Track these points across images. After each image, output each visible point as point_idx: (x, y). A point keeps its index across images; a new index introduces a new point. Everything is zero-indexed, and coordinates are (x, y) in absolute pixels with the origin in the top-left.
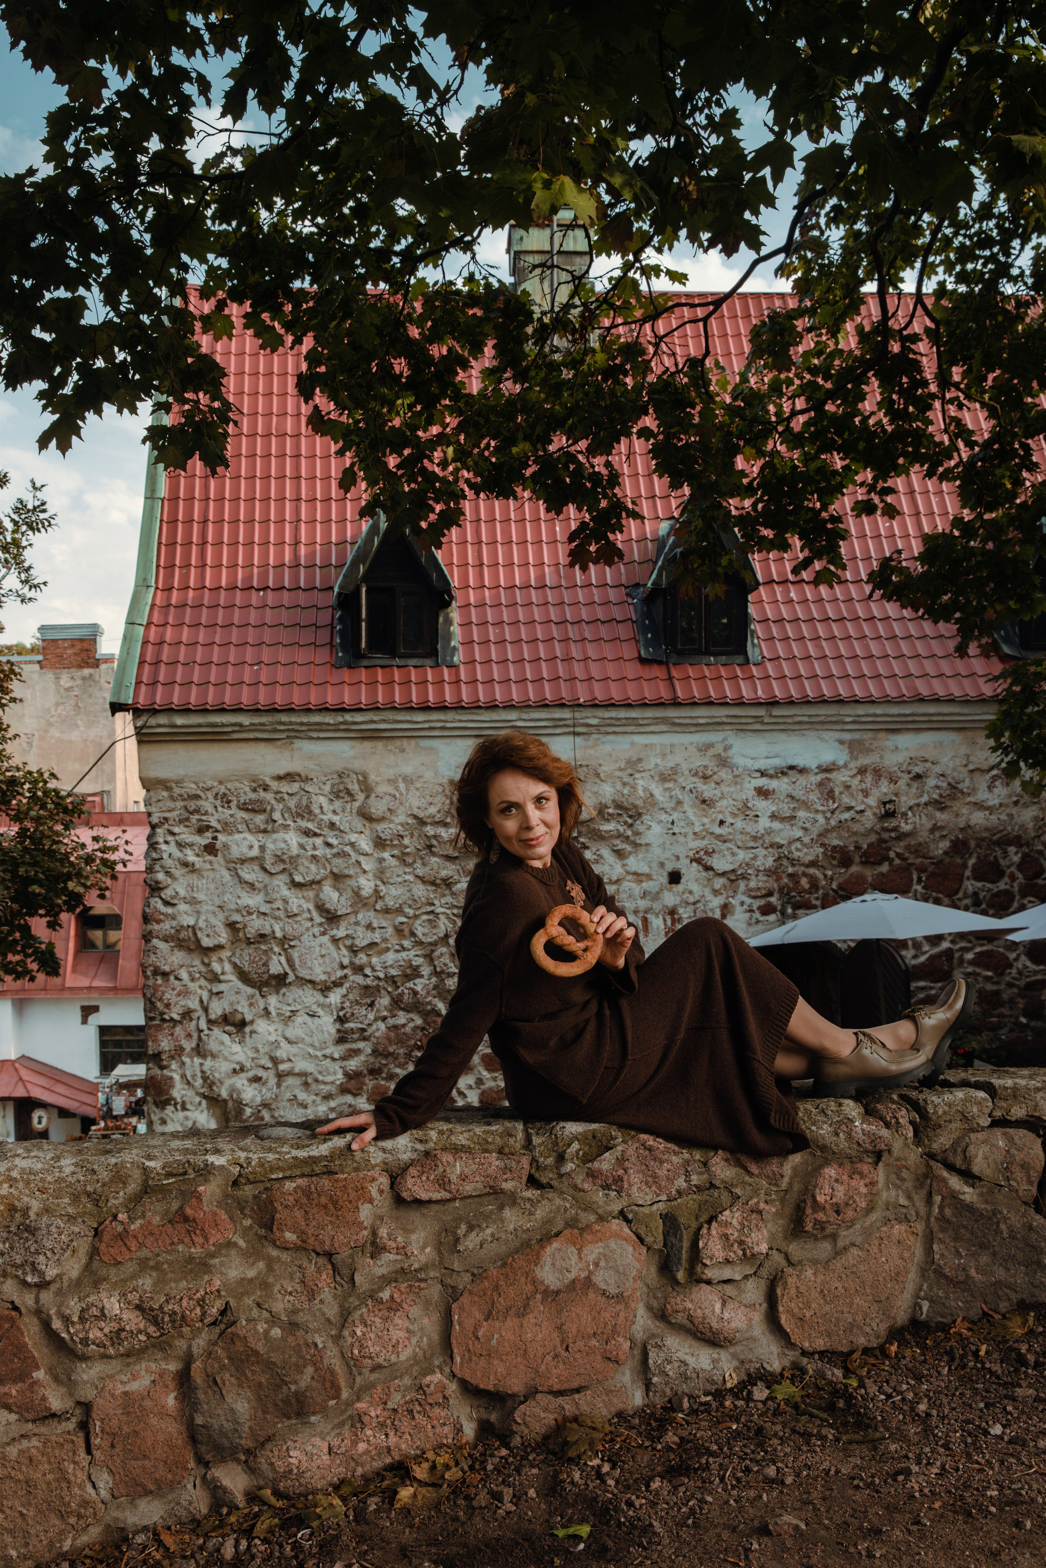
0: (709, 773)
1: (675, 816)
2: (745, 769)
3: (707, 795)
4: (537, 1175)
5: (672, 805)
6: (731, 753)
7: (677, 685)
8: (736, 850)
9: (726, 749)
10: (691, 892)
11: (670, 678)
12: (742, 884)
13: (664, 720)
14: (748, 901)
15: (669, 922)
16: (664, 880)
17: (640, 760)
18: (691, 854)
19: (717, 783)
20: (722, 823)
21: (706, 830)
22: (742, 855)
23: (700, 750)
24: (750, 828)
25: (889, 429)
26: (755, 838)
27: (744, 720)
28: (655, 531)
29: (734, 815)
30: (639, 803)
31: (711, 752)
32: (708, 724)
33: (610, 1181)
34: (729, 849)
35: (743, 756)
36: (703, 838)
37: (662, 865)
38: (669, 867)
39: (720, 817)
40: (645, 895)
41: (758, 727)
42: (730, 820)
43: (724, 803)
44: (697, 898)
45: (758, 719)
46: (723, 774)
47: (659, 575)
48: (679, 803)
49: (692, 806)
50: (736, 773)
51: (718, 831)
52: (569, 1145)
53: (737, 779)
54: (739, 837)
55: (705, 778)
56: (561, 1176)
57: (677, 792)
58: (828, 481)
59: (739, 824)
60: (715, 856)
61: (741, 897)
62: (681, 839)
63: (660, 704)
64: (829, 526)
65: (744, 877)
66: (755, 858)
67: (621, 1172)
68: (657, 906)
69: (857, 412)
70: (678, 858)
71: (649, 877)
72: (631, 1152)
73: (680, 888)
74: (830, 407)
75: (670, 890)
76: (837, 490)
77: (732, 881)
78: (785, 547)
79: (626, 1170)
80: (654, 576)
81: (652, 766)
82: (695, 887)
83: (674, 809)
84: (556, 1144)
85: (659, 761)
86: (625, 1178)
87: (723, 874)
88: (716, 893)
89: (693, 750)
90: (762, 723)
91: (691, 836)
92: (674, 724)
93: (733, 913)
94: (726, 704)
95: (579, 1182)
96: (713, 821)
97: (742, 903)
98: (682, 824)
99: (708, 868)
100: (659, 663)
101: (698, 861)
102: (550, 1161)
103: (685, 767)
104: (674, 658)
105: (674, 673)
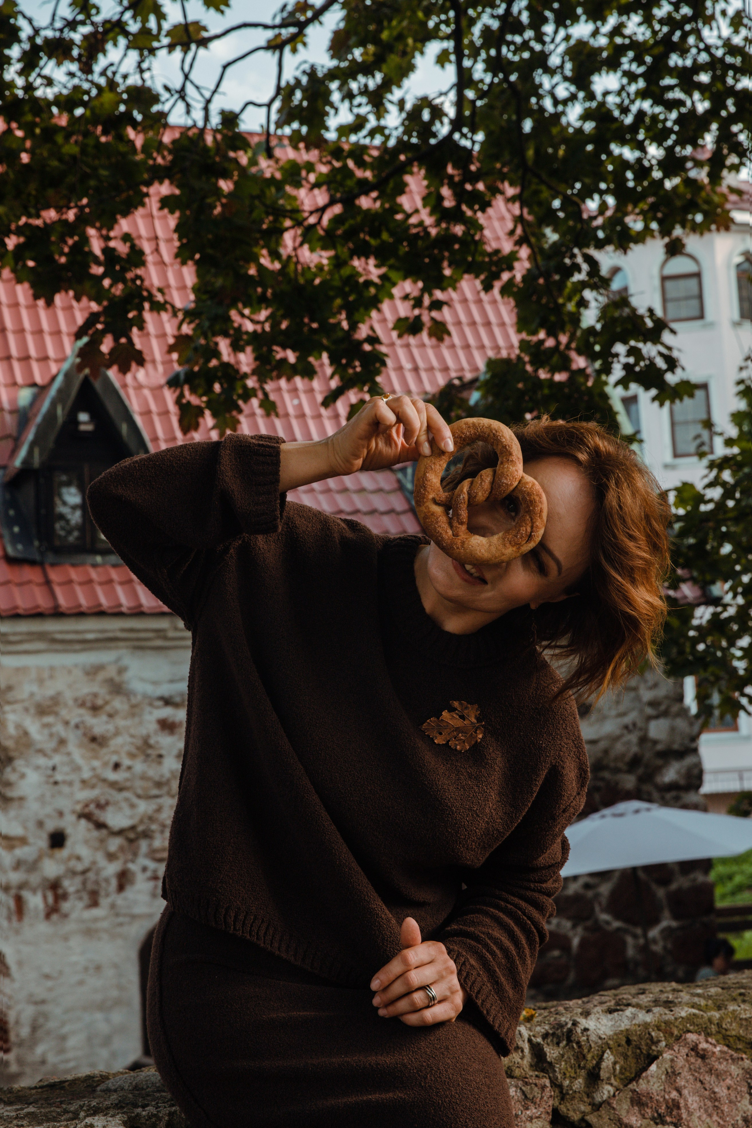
0: (100, 702)
1: (57, 759)
2: (145, 696)
3: (98, 730)
4: (563, 1109)
5: (53, 744)
6: (128, 675)
7: (58, 591)
8: (135, 800)
9: (122, 671)
10: (79, 858)
11: (48, 583)
12: (144, 845)
13: (41, 636)
14: (152, 865)
15: (50, 899)
16: (42, 842)
17: (10, 688)
18: (78, 808)
19: (111, 716)
20: (117, 766)
21: (97, 777)
22: (144, 807)
23: (87, 673)
24: (153, 772)
25: (433, 232)
26: (159, 785)
27: (142, 635)
28: (13, 401)
29: (132, 756)
30: (9, 744)
31: (101, 676)
32: (97, 641)
33: (662, 1110)
34: (127, 800)
35: (142, 680)
36: (93, 787)
37: (40, 824)
38: (51, 826)
39: (114, 758)
40: (18, 865)
41: (159, 643)
42: (126, 762)
43: (119, 740)
44: (86, 863)
45: (160, 633)
46: (118, 704)
47: (30, 452)
48: (62, 742)
49: (81, 746)
50: (134, 701)
51: (112, 776)
52: (601, 1058)
53: (135, 710)
54: (139, 784)
55: (95, 709)
56: (596, 1107)
57: (59, 729)
58: (360, 294)
59: (139, 766)
60: (110, 809)
61: (143, 861)
62: (66, 789)
63: (38, 615)
64: (367, 347)
65: (147, 835)
66: (159, 810)
67: (674, 1094)
68: (34, 879)
69: (398, 208)
70: (61, 814)
71: (23, 841)
72: (680, 1062)
73: (64, 853)
74: (365, 202)
75: (51, 857)
76: (375, 303)
77: (131, 841)
78: (309, 373)
79: (679, 1091)
80: (23, 453)
81: (25, 695)
82: (84, 852)
83: (56, 750)
84: (580, 1056)
85: (35, 688)
86: (682, 1105)
87: (120, 832)
88: (111, 857)
89: (78, 673)
90: (166, 638)
91: (77, 785)
92: (54, 641)
93: (132, 882)
94: (120, 615)
95: (623, 1114)
96: (105, 764)
97: (144, 869)
98: (66, 769)
99: (100, 825)
100: (32, 563)
101: (87, 816)
102: (579, 1084)
103: (68, 696)
104: (50, 558)
105: (54, 575)
